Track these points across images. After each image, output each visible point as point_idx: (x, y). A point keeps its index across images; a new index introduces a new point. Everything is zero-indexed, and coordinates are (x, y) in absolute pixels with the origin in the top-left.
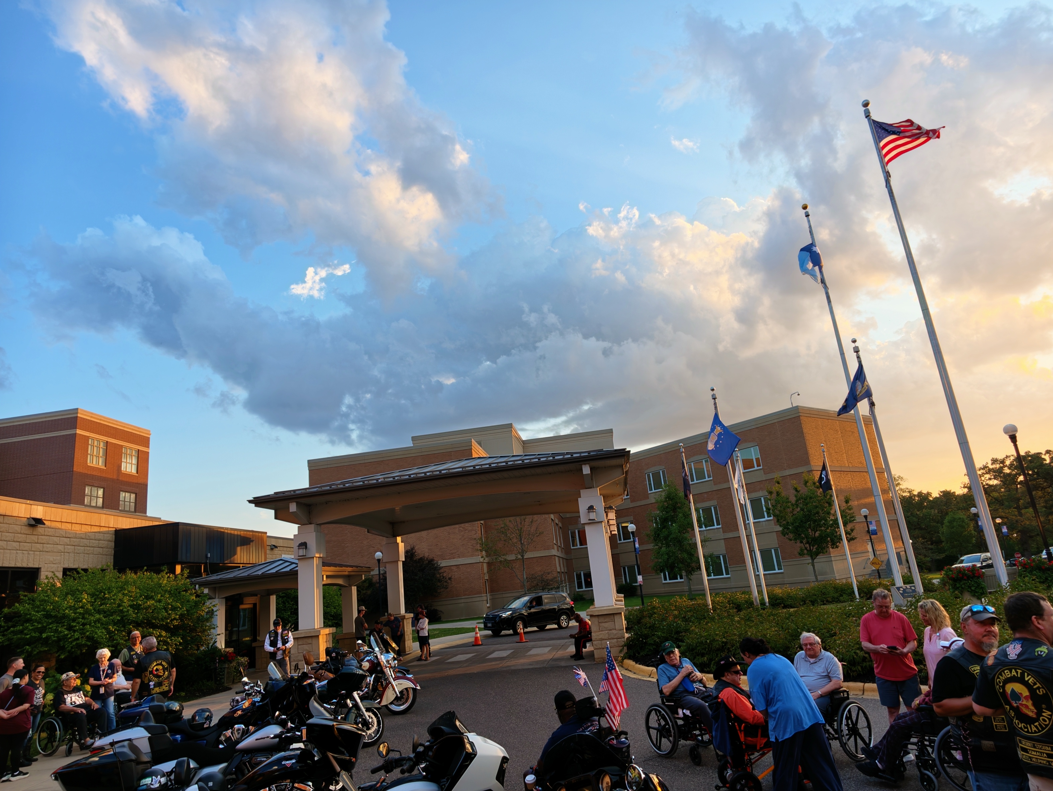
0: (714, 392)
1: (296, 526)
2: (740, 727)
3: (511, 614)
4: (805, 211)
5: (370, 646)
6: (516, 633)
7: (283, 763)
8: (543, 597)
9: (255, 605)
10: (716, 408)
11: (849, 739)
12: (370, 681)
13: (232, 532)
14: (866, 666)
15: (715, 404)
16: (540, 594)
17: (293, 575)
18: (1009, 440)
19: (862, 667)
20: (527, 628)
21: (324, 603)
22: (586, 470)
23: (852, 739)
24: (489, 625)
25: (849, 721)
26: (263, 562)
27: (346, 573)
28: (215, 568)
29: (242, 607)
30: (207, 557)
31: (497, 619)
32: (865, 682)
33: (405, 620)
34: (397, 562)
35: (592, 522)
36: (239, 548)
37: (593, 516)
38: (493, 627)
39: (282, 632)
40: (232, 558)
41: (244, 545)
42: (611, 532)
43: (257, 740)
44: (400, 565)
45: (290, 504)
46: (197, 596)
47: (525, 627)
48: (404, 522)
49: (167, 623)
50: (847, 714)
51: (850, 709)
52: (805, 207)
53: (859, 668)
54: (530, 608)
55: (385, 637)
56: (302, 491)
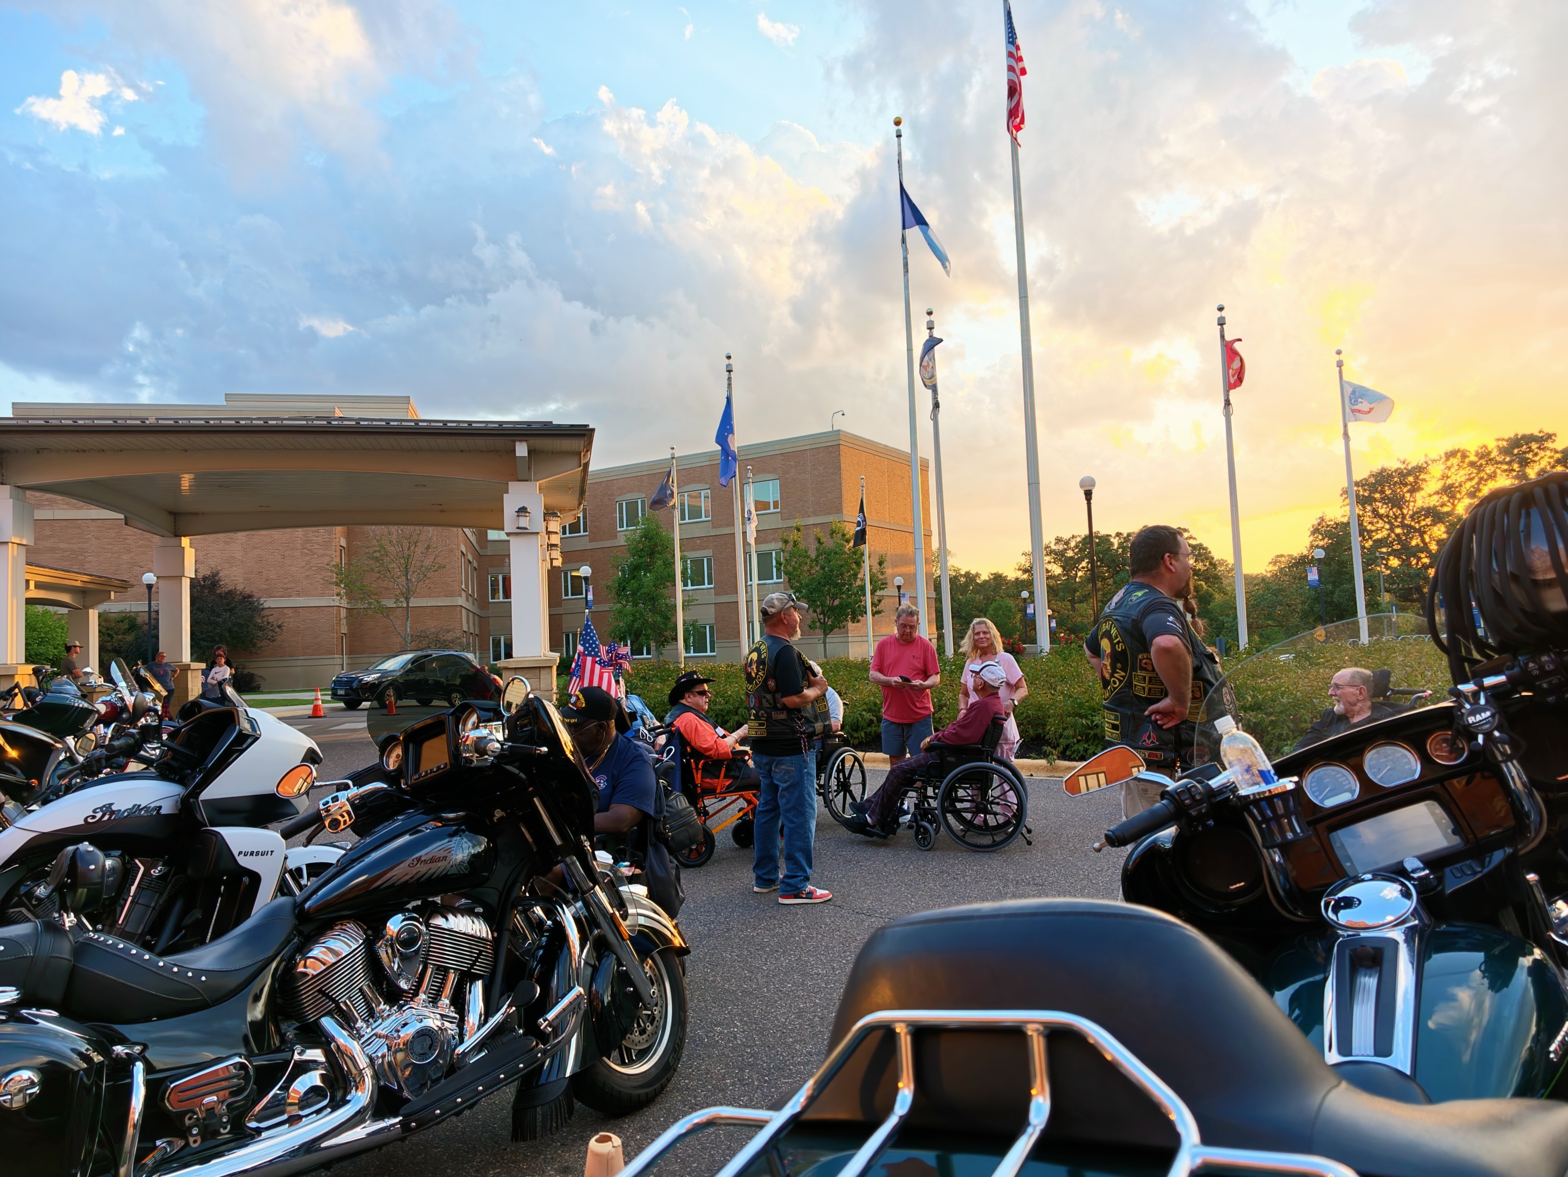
0: (731, 361)
2: (697, 765)
3: (379, 678)
4: (897, 128)
5: (110, 680)
6: (383, 706)
11: (836, 796)
12: (106, 733)
14: (870, 732)
15: (729, 379)
18: (1084, 496)
19: (866, 733)
20: (401, 699)
22: (522, 450)
23: (842, 794)
24: (341, 694)
25: (841, 775)
27: (78, 584)
31: (355, 685)
32: (866, 751)
33: (189, 673)
34: (179, 577)
35: (523, 532)
37: (524, 522)
38: (346, 695)
42: (552, 560)
44: (186, 583)
47: (399, 697)
48: (196, 514)
50: (838, 765)
52: (898, 123)
53: (863, 734)
54: (409, 672)
55: (143, 672)
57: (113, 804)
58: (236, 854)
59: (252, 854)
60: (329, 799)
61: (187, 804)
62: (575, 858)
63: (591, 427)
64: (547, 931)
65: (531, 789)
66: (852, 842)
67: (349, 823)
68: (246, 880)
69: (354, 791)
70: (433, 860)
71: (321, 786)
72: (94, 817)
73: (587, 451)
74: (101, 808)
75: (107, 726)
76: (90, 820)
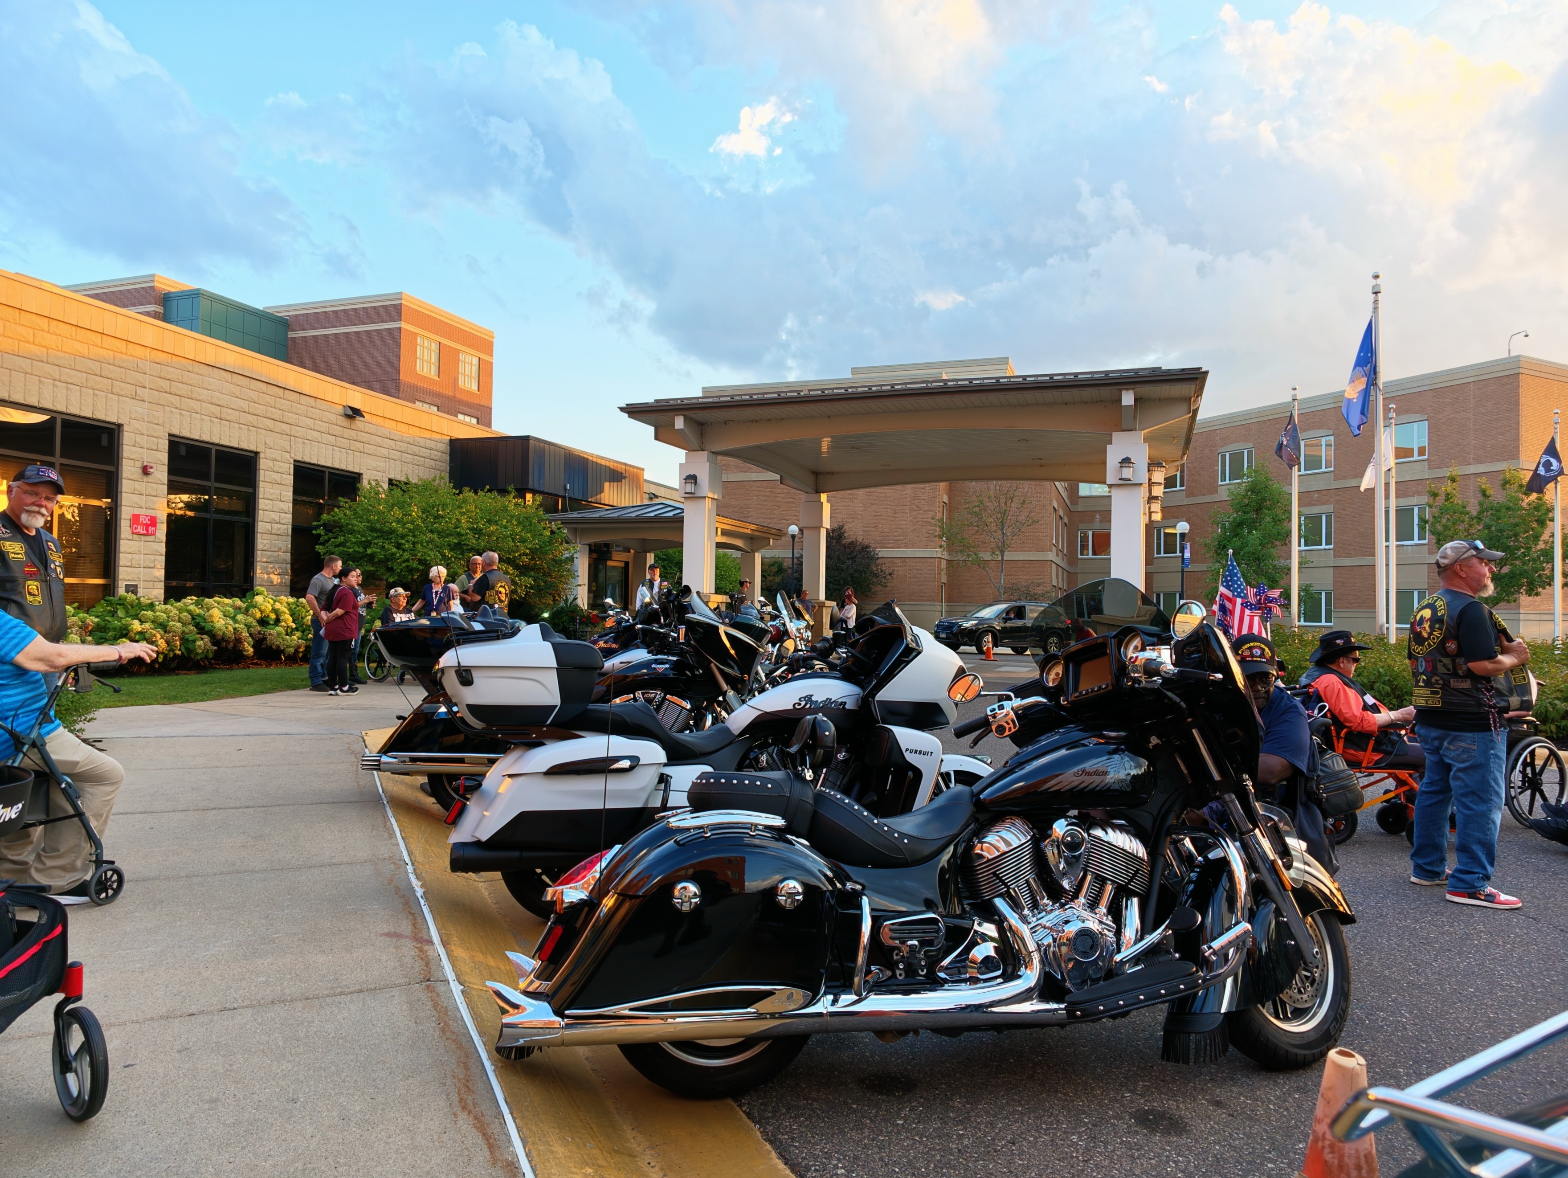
0: (1379, 281)
1: (683, 452)
2: (1338, 734)
3: (976, 625)
5: (776, 608)
6: (980, 651)
7: (653, 666)
8: (1027, 607)
9: (627, 564)
10: (1376, 309)
11: (1520, 793)
13: (599, 461)
15: (1376, 302)
16: (1023, 604)
17: (678, 522)
19: (1558, 727)
20: (997, 647)
21: (716, 575)
22: (1128, 399)
23: (1528, 792)
24: (943, 635)
25: (1529, 769)
26: (639, 504)
27: (749, 532)
28: (575, 504)
29: (610, 563)
30: (565, 489)
31: (955, 630)
33: (824, 609)
34: (818, 528)
35: (1125, 484)
36: (607, 485)
37: (1127, 473)
38: (947, 638)
39: (661, 582)
40: (598, 496)
41: (613, 481)
42: (1150, 513)
43: (621, 663)
44: (823, 533)
45: (676, 418)
46: (552, 532)
47: (996, 645)
48: (833, 473)
49: (514, 557)
50: (1526, 757)
51: (1534, 750)
53: (1553, 728)
54: (1006, 620)
55: (797, 604)
56: (694, 401)
57: (812, 696)
58: (904, 751)
59: (916, 752)
60: (996, 706)
61: (865, 702)
62: (1234, 796)
63: (1204, 370)
64: (1198, 866)
65: (1190, 720)
66: (1545, 851)
67: (1013, 730)
68: (910, 774)
69: (1017, 702)
70: (1096, 773)
71: (986, 695)
72: (800, 704)
73: (1198, 396)
74: (804, 698)
75: (774, 646)
76: (797, 706)
